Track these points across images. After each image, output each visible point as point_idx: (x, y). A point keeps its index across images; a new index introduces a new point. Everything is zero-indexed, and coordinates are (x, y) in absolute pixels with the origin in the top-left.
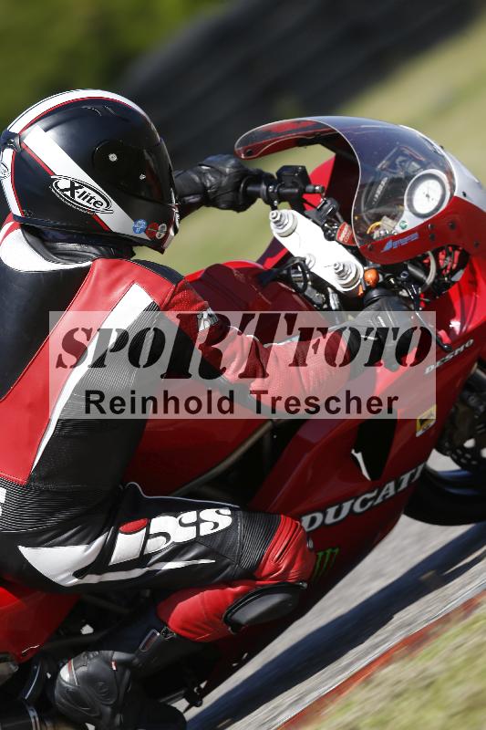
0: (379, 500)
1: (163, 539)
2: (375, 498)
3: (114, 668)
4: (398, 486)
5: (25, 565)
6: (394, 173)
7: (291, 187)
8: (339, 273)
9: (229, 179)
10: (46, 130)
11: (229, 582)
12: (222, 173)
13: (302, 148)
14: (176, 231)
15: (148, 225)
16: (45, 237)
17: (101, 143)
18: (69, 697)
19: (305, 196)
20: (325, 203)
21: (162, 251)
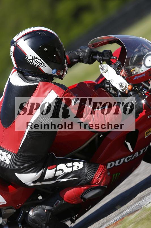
0: (133, 158)
1: (61, 171)
2: (132, 157)
3: (46, 212)
4: (139, 153)
5: (17, 179)
6: (140, 53)
7: (106, 57)
8: (120, 86)
9: (87, 54)
10: (24, 40)
11: (83, 185)
12: (85, 52)
13: (110, 44)
14: (67, 73)
15: (57, 71)
16: (24, 74)
17: (42, 45)
18: (32, 221)
19: (111, 60)
20: (117, 62)
21: (62, 79)
